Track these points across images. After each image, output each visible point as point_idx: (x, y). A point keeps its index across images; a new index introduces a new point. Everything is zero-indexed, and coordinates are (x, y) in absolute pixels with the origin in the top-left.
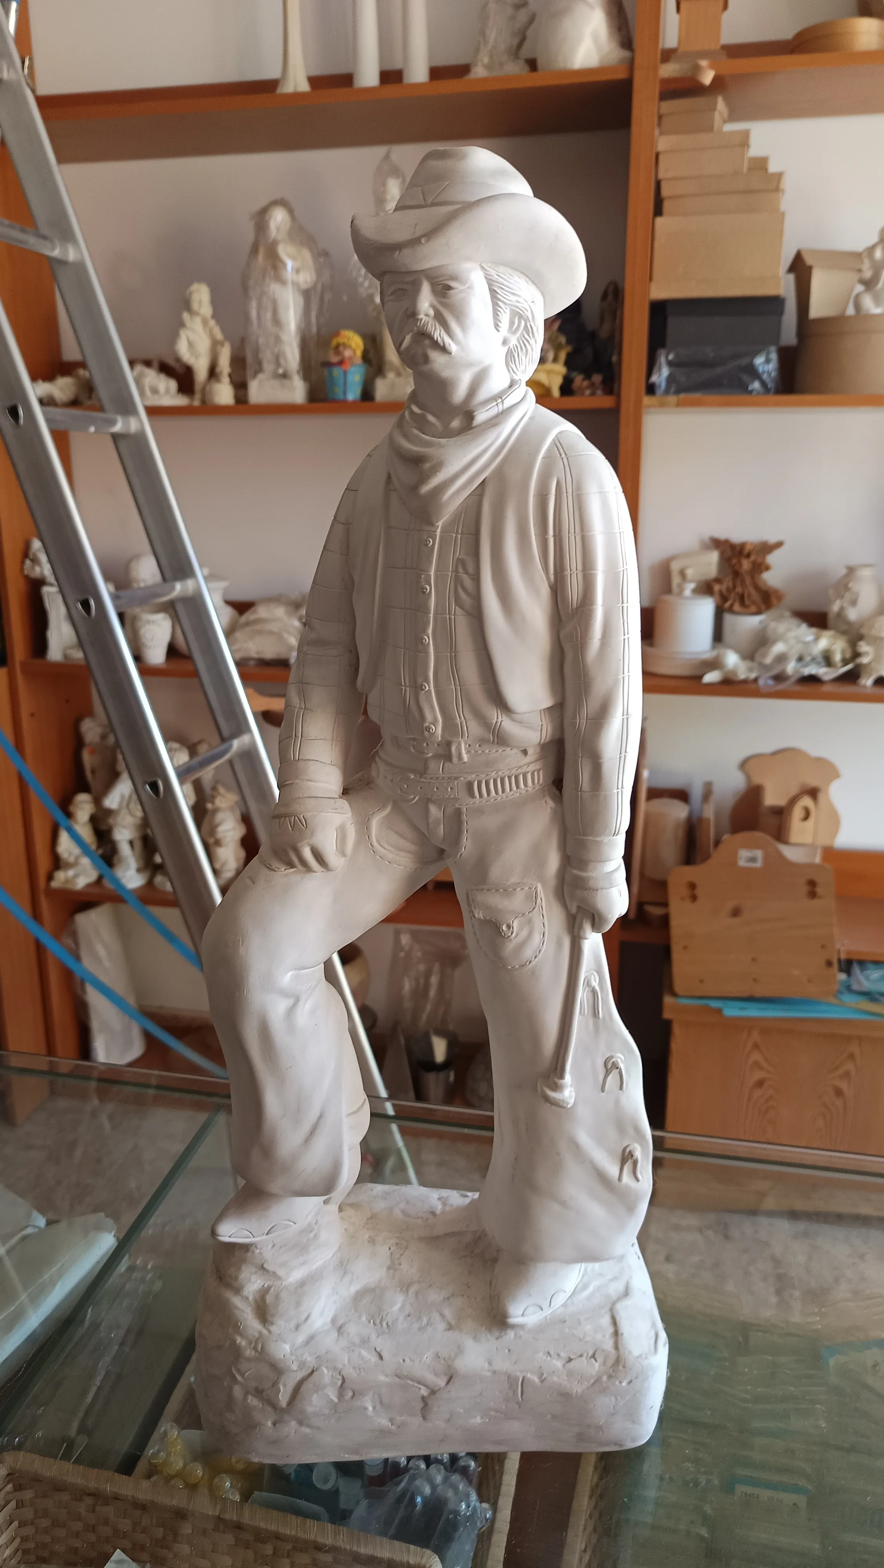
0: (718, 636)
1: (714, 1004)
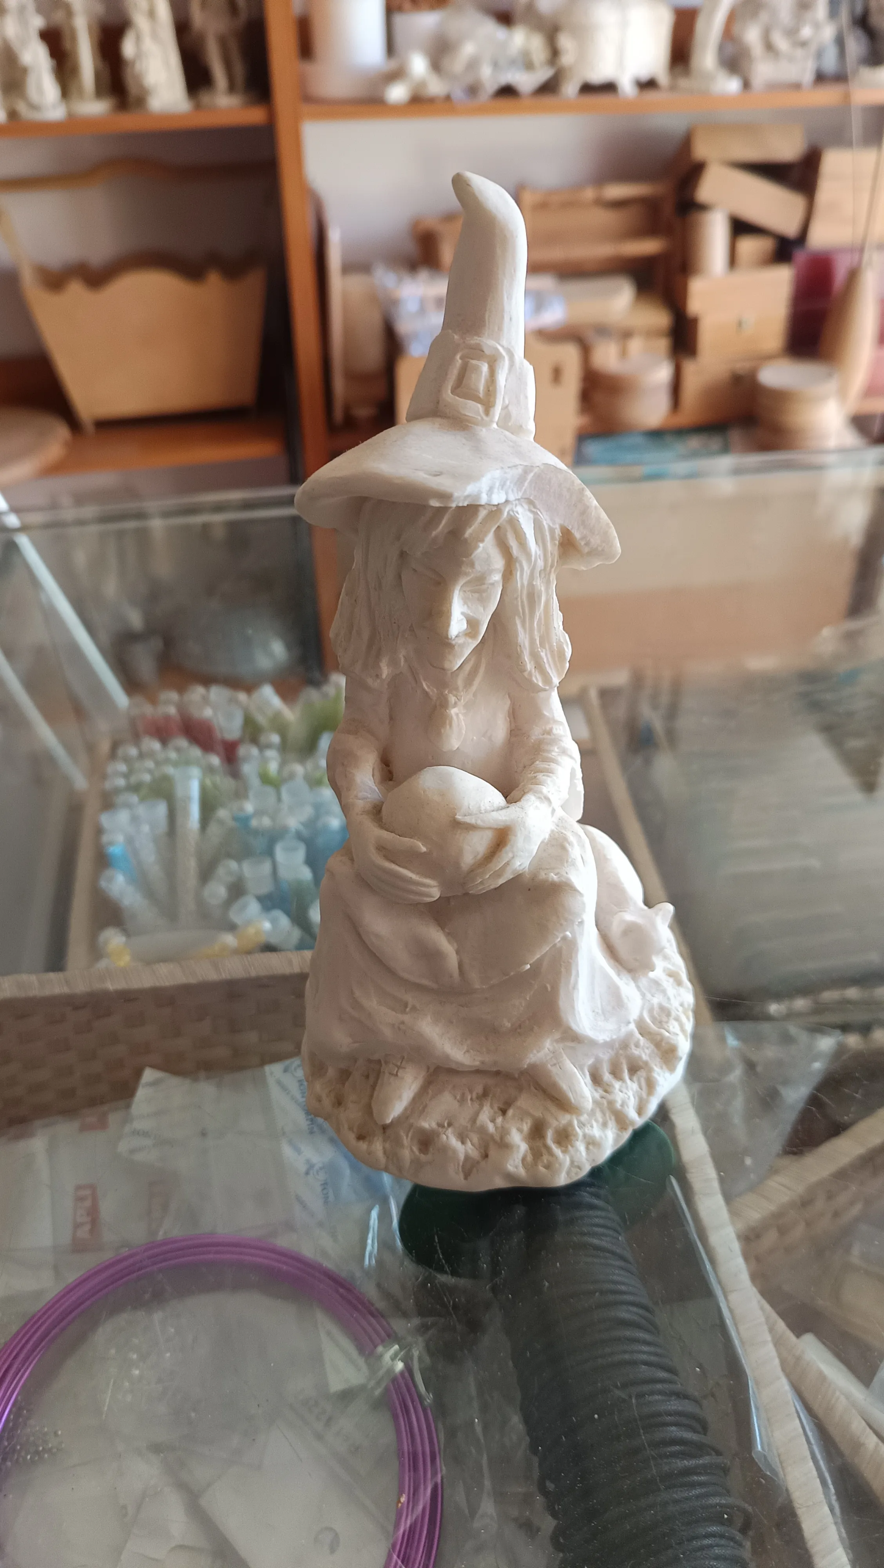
0: (391, 47)
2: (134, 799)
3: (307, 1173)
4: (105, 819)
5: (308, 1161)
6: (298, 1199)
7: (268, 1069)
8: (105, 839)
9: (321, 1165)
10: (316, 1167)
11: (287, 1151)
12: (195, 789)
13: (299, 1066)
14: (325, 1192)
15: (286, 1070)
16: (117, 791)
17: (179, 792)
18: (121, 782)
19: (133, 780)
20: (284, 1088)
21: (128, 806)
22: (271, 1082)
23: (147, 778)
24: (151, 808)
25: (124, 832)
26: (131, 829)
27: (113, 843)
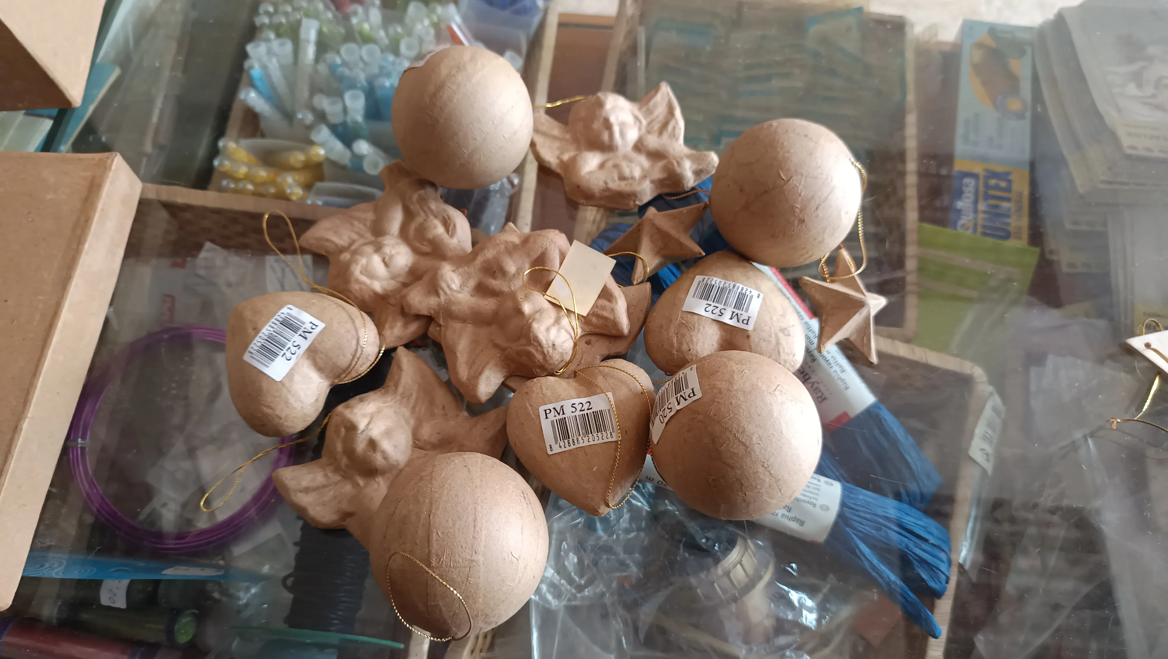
2: (272, 36)
4: (250, 48)
8: (247, 64)
12: (313, 36)
16: (263, 25)
17: (303, 35)
18: (266, 20)
19: (277, 19)
21: (267, 40)
22: (267, 264)
23: (283, 20)
24: (282, 45)
25: (260, 60)
26: (265, 59)
27: (252, 67)
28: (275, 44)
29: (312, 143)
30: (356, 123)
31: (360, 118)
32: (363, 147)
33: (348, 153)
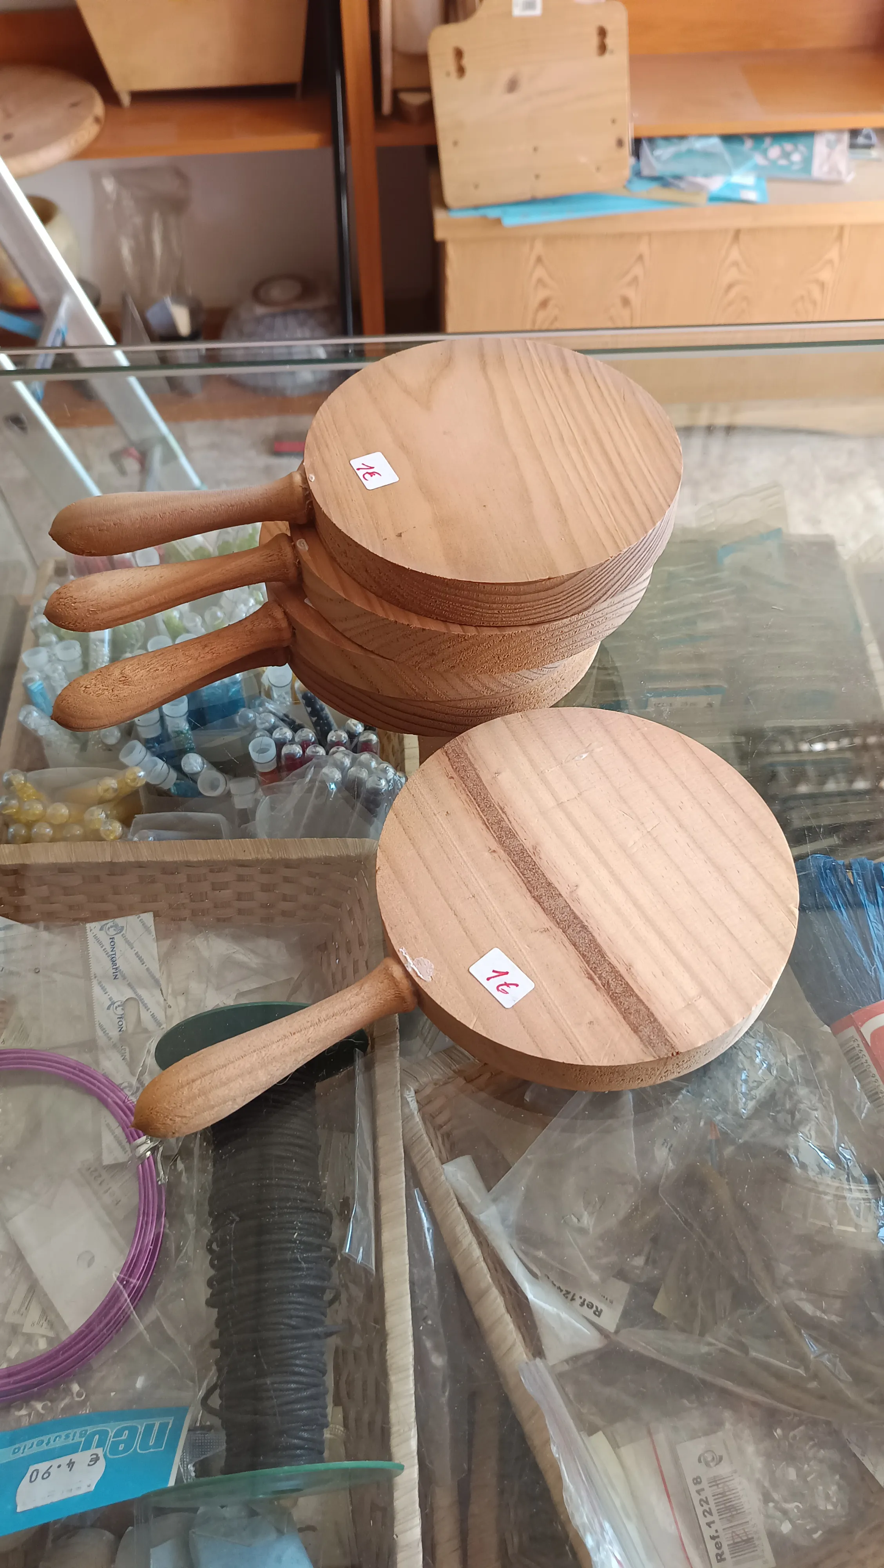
1: (493, 213)
2: (53, 637)
3: (108, 1008)
4: (25, 657)
5: (110, 999)
6: (101, 1026)
7: (88, 925)
8: (25, 676)
9: (119, 1003)
10: (116, 1005)
11: (97, 990)
13: (112, 927)
14: (120, 1023)
15: (101, 929)
16: (41, 629)
20: (100, 943)
22: (90, 936)
24: (66, 648)
25: (41, 671)
26: (47, 668)
27: (31, 680)
28: (58, 650)
29: (124, 767)
30: (179, 733)
31: (185, 726)
32: (194, 762)
33: (173, 775)
